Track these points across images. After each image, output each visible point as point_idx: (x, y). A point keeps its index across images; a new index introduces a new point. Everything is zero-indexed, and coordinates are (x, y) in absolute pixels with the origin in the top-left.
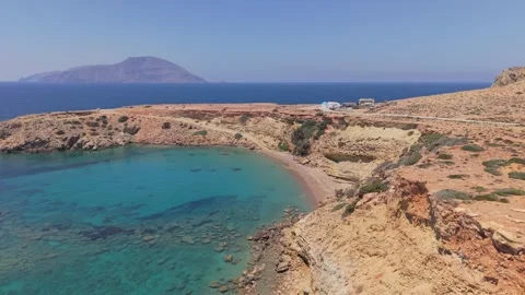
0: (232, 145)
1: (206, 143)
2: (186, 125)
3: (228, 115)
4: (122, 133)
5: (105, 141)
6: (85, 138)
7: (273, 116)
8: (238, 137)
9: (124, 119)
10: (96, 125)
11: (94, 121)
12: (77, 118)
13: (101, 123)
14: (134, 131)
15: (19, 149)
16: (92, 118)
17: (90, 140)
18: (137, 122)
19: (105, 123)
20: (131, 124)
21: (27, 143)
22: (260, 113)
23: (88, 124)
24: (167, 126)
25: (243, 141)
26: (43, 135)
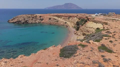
0: (63, 25)
1: (57, 24)
2: (55, 19)
3: (65, 17)
4: (39, 20)
5: (34, 22)
6: (29, 21)
7: (76, 17)
8: (66, 23)
9: (41, 17)
10: (34, 18)
11: (34, 17)
12: (30, 16)
13: (35, 17)
14: (42, 20)
15: (15, 22)
16: (34, 16)
17: (30, 22)
18: (43, 17)
19: (36, 17)
20: (42, 18)
21: (17, 21)
22: (73, 16)
23: (32, 17)
24: (50, 19)
25: (66, 24)
26: (20, 20)
